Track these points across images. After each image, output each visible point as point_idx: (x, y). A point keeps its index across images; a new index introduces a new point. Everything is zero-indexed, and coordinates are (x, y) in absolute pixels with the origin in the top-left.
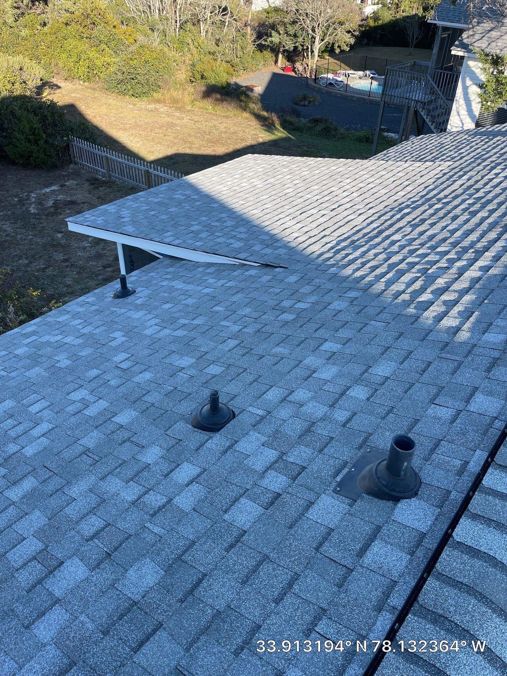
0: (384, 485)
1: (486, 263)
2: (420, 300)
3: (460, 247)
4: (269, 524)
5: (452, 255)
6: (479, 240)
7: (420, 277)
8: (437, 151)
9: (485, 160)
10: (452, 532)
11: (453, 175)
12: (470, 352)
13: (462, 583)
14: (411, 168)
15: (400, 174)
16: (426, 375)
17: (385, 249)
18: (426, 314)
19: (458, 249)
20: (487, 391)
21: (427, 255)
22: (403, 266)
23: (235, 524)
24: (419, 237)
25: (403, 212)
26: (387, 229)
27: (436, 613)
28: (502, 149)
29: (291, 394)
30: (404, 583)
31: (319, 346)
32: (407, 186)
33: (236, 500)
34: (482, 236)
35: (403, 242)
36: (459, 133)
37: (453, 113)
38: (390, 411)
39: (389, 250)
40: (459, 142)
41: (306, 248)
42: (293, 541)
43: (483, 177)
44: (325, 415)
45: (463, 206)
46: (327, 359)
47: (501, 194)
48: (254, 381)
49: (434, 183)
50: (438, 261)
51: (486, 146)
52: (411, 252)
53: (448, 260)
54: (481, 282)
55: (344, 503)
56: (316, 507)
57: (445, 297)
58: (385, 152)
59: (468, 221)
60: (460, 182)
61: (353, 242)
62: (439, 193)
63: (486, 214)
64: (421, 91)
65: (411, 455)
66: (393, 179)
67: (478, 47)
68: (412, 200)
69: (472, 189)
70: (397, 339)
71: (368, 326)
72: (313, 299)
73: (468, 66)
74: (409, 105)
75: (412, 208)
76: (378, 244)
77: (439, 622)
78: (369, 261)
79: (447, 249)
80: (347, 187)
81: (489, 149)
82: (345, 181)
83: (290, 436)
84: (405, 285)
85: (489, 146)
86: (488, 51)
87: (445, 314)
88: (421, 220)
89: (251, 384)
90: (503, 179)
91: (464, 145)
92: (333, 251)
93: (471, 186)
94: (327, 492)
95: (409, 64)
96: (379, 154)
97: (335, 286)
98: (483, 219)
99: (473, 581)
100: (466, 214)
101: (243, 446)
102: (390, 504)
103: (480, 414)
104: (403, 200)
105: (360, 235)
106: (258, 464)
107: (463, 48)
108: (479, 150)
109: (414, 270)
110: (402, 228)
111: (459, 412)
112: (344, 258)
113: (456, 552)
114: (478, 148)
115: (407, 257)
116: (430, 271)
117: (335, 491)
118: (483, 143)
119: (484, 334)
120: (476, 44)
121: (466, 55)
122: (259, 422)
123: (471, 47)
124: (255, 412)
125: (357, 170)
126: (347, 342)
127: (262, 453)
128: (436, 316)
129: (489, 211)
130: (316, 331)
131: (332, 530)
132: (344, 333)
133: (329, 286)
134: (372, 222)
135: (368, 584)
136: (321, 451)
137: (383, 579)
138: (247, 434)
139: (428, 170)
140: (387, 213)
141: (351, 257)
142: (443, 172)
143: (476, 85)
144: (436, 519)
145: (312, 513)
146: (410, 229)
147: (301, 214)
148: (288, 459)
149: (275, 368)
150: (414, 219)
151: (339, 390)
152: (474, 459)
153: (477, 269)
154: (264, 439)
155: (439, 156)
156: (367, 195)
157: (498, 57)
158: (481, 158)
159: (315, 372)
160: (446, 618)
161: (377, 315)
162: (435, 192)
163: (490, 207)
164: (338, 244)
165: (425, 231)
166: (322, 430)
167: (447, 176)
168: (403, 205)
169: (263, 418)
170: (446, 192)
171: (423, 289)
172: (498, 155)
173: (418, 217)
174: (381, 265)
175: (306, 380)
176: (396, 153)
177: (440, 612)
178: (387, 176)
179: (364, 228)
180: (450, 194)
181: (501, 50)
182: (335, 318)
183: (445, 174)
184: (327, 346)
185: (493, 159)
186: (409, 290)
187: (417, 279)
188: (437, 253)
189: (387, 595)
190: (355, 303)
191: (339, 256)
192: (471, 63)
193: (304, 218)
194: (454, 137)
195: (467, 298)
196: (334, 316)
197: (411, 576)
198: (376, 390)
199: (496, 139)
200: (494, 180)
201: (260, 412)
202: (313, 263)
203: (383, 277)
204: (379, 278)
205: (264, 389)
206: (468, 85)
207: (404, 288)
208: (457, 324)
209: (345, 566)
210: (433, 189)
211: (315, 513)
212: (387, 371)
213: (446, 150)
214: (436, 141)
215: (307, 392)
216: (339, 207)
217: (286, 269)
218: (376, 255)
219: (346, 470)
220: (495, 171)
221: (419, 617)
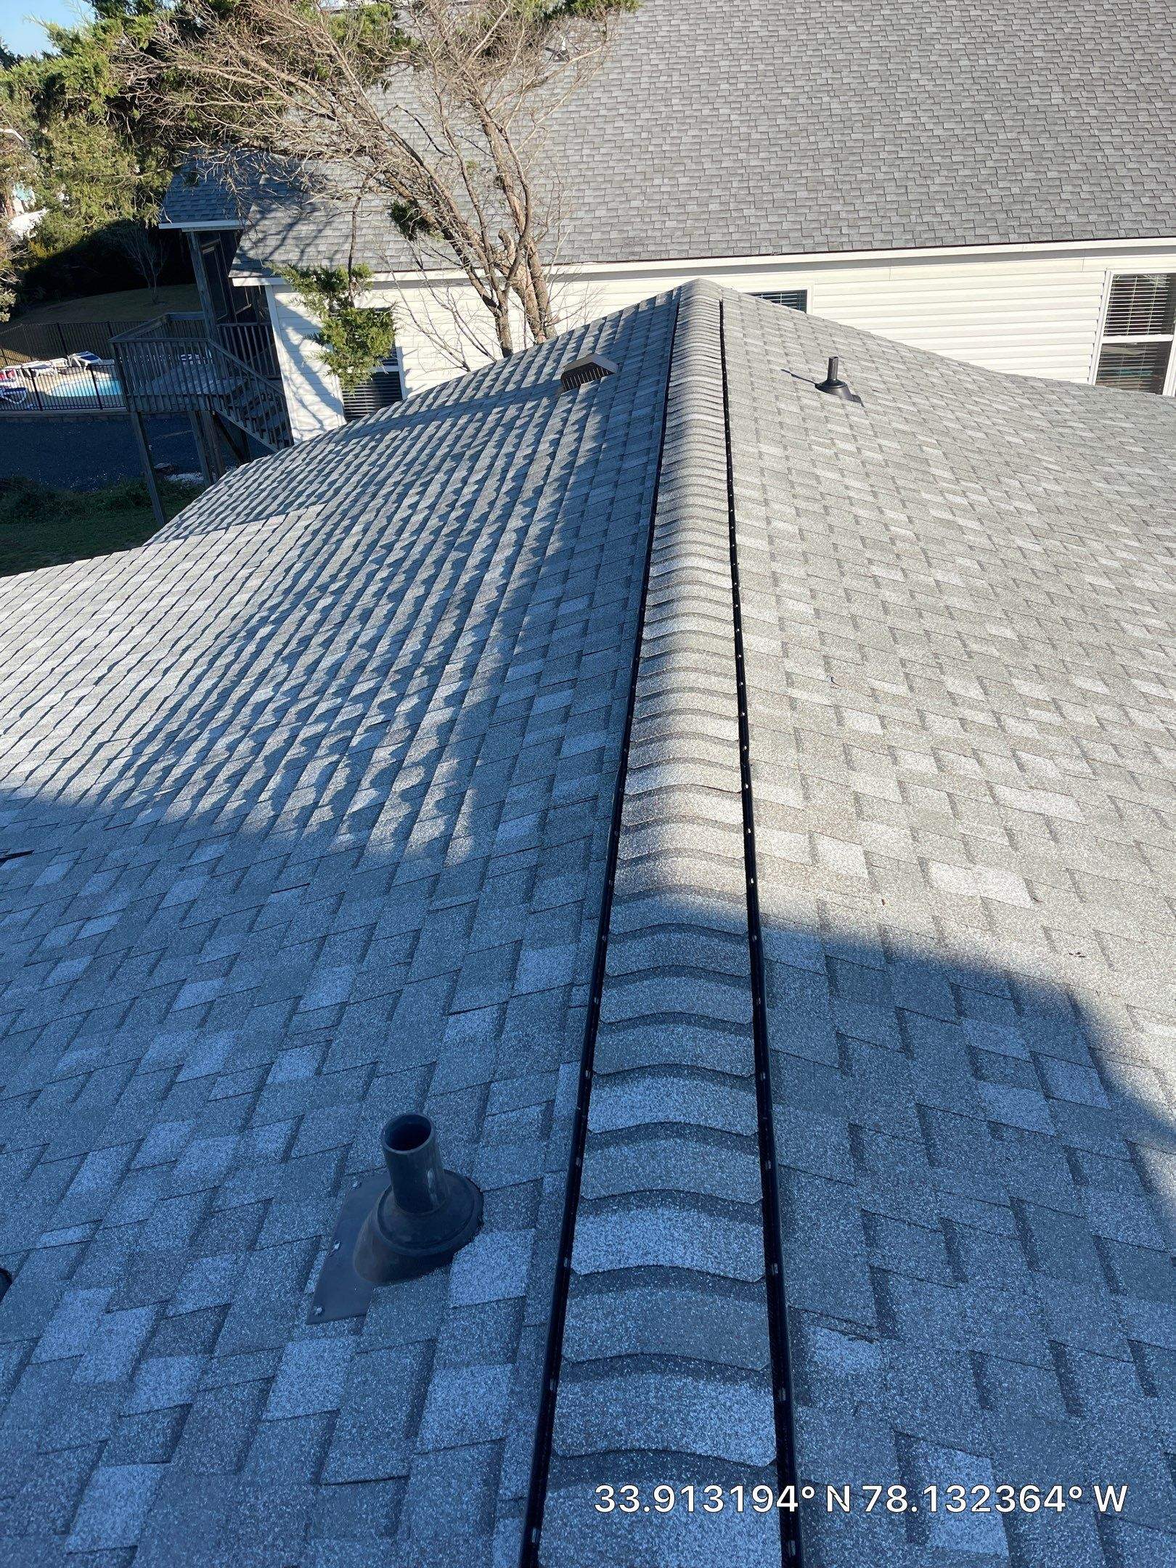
0: (408, 1245)
1: (455, 687)
2: (355, 808)
3: (396, 672)
4: (185, 1494)
5: (386, 694)
6: (425, 646)
7: (338, 762)
8: (284, 489)
9: (382, 484)
10: (569, 1263)
11: (333, 531)
12: (483, 876)
13: (620, 1357)
14: (243, 539)
15: (224, 558)
16: (418, 960)
17: (247, 728)
18: (376, 832)
19: (392, 677)
20: (540, 939)
21: (336, 711)
22: (296, 751)
23: (102, 1545)
24: (309, 679)
25: (258, 636)
26: (235, 684)
27: (593, 1454)
28: (406, 454)
29: (138, 1148)
30: (518, 1430)
31: (170, 1004)
32: (247, 578)
33: (84, 1483)
34: (428, 636)
35: (280, 700)
36: (315, 442)
37: (291, 404)
38: (372, 1075)
39: (255, 728)
40: (321, 461)
41: (64, 789)
42: (257, 1498)
43: (390, 519)
44: (235, 1157)
45: (372, 589)
46: (200, 1026)
47: (434, 542)
48: (34, 1166)
49: (300, 556)
50: (362, 716)
51: (374, 457)
52: (304, 716)
53: (381, 705)
54: (458, 728)
55: (341, 1334)
56: (281, 1384)
57: (400, 785)
58: (177, 518)
59: (391, 615)
60: (349, 542)
61: (171, 737)
62: (317, 576)
63: (421, 591)
64: (209, 374)
65: (433, 1149)
66: (212, 573)
67: (284, 262)
68: (268, 604)
69: (377, 548)
70: (335, 912)
71: (265, 909)
72: (121, 899)
73: (278, 303)
74: (196, 408)
75: (273, 622)
76: (229, 722)
77: (608, 1469)
78: (220, 766)
79: (371, 684)
80: (116, 619)
81: (383, 460)
82: (105, 608)
83: (168, 1251)
84: (313, 789)
85: (381, 455)
86: (303, 265)
87: (413, 818)
88: (300, 642)
89: (28, 1176)
90: (427, 512)
91: (332, 465)
92: (132, 772)
93: (376, 542)
94: (296, 1333)
95: (158, 324)
96: (165, 528)
97: (163, 851)
98: (420, 601)
99: (637, 1338)
100: (384, 601)
101: (57, 1342)
102: (436, 1276)
103: (543, 991)
104: (250, 610)
105: (182, 714)
106: (110, 1365)
107: (254, 270)
108: (365, 468)
109: (321, 752)
110: (266, 671)
111: (503, 1008)
112: (162, 779)
113: (590, 1300)
114: (361, 464)
115: (299, 729)
116: (355, 742)
117: (313, 1320)
118: (367, 452)
119: (496, 829)
120: (276, 257)
121: (265, 282)
122: (79, 1261)
123: (268, 265)
124: (61, 1241)
125: (124, 577)
126: (231, 965)
127: (111, 1331)
128: (396, 829)
129: (424, 582)
130: (151, 972)
131: (335, 1413)
132: (219, 950)
133: (149, 855)
134: (199, 680)
135: (450, 1484)
136: (252, 1246)
137: (474, 1452)
138: (56, 1306)
139: (278, 535)
140: (224, 649)
141: (177, 772)
142: (311, 528)
143: (309, 337)
144: (534, 1253)
145: (278, 1403)
146: (284, 668)
147: (22, 715)
148: (182, 1310)
149: (79, 1105)
150: (286, 645)
151: (246, 1083)
152: (561, 1087)
153: (442, 705)
154: (103, 1295)
155: (291, 498)
156: (167, 624)
157: (329, 275)
158: (372, 484)
159: (180, 1068)
160: (618, 1451)
161: (277, 878)
162: (308, 575)
163: (423, 574)
164: (138, 752)
165: (317, 662)
166: (240, 1197)
167: (321, 536)
168: (254, 622)
169: (85, 1245)
170: (331, 569)
171: (353, 785)
172: (402, 468)
173: (292, 636)
174: (249, 765)
175: (165, 1098)
176: (201, 515)
177: (602, 1445)
178: (197, 571)
179: (185, 698)
180: (340, 571)
181: (331, 260)
182: (186, 923)
183: (315, 533)
184: (189, 996)
185: (396, 477)
186: (326, 798)
187: (333, 768)
188: (357, 699)
189: (493, 1482)
190: (220, 870)
191: (150, 780)
192: (282, 297)
193: (33, 722)
194: (308, 454)
195: (444, 768)
196: (183, 919)
197: (528, 1407)
198: (329, 1042)
199: (388, 437)
200: (414, 519)
201: (74, 1234)
202: (92, 818)
203: (262, 791)
204: (253, 796)
205: (64, 1173)
206: (296, 342)
207: (313, 796)
208: (442, 828)
209: (390, 1478)
210: (304, 571)
211: (284, 1399)
212: (339, 990)
213: (300, 482)
214: (275, 469)
215: (176, 1125)
216: (110, 669)
217: (29, 857)
218: (231, 748)
219: (322, 1256)
220: (408, 501)
221: (568, 1484)
